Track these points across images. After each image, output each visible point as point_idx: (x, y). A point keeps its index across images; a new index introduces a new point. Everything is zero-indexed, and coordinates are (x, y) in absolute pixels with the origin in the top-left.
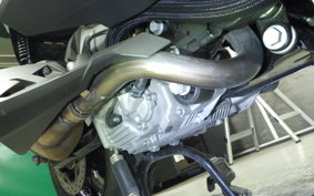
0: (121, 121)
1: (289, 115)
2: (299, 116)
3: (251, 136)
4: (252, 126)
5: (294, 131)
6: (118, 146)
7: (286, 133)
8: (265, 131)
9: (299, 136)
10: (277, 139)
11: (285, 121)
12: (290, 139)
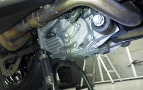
0: (55, 36)
1: (111, 71)
2: (115, 73)
3: (92, 77)
4: (94, 72)
5: (113, 79)
6: (48, 49)
7: (109, 79)
8: (99, 76)
9: (115, 82)
10: (103, 81)
11: (110, 73)
12: (110, 82)
